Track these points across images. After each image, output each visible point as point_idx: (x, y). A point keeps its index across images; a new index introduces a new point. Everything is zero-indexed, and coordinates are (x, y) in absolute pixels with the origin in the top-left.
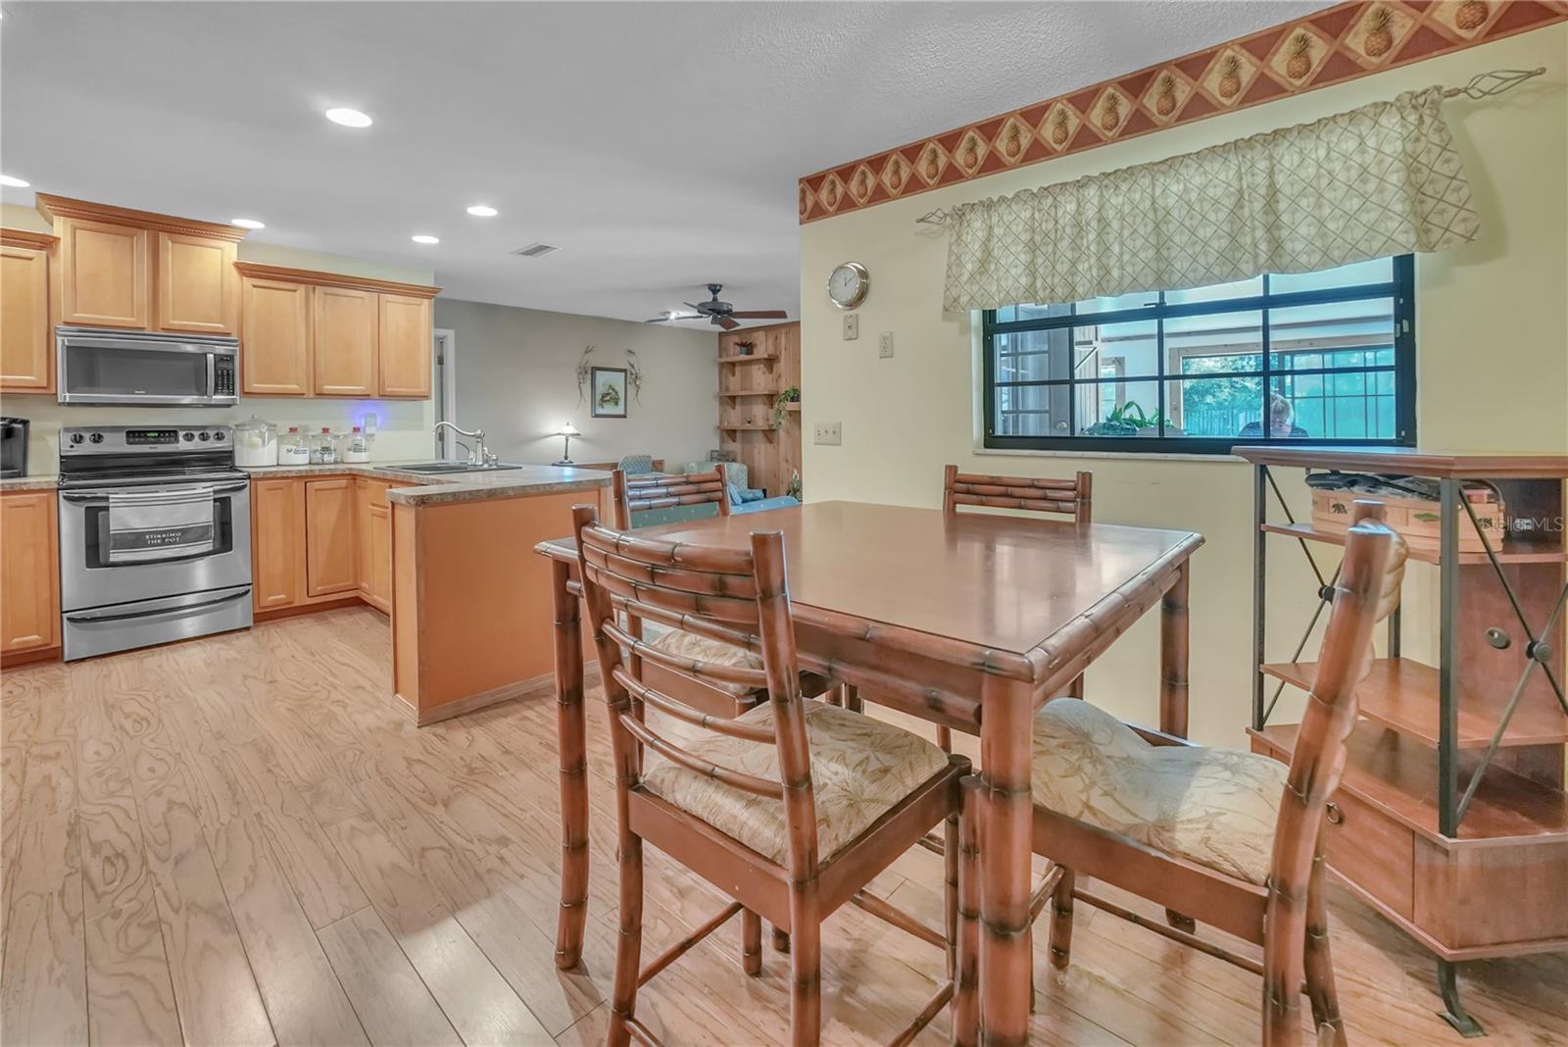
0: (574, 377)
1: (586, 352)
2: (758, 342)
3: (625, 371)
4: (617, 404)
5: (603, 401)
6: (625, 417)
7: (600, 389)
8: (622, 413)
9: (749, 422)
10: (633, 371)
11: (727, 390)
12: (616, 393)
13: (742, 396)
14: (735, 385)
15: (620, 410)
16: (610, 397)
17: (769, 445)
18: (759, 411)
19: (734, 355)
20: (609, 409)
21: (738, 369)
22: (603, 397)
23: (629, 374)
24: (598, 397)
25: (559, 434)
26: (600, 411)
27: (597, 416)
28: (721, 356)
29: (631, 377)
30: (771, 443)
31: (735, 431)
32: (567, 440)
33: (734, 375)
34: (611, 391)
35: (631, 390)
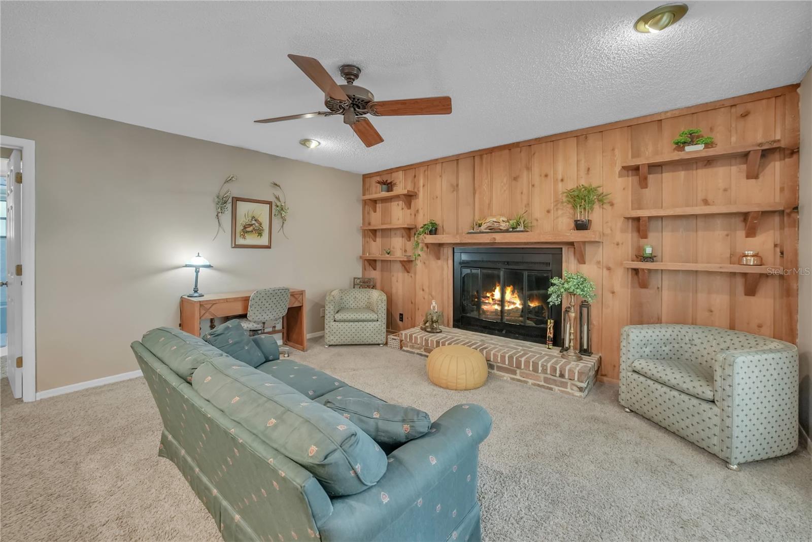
0: (212, 209)
1: (227, 182)
2: (397, 181)
3: (270, 203)
4: (260, 234)
5: (245, 231)
6: (269, 247)
7: (242, 220)
8: (267, 243)
9: (388, 254)
10: (279, 204)
11: (369, 224)
12: (260, 224)
13: (382, 230)
14: (376, 220)
15: (264, 240)
16: (252, 227)
17: (406, 274)
18: (398, 244)
19: (376, 193)
20: (251, 240)
21: (379, 206)
22: (245, 228)
23: (274, 207)
24: (239, 228)
25: (186, 266)
26: (241, 241)
27: (237, 246)
28: (364, 194)
29: (277, 209)
30: (408, 272)
31: (375, 261)
32: (197, 272)
33: (375, 211)
34: (254, 222)
35: (276, 222)
